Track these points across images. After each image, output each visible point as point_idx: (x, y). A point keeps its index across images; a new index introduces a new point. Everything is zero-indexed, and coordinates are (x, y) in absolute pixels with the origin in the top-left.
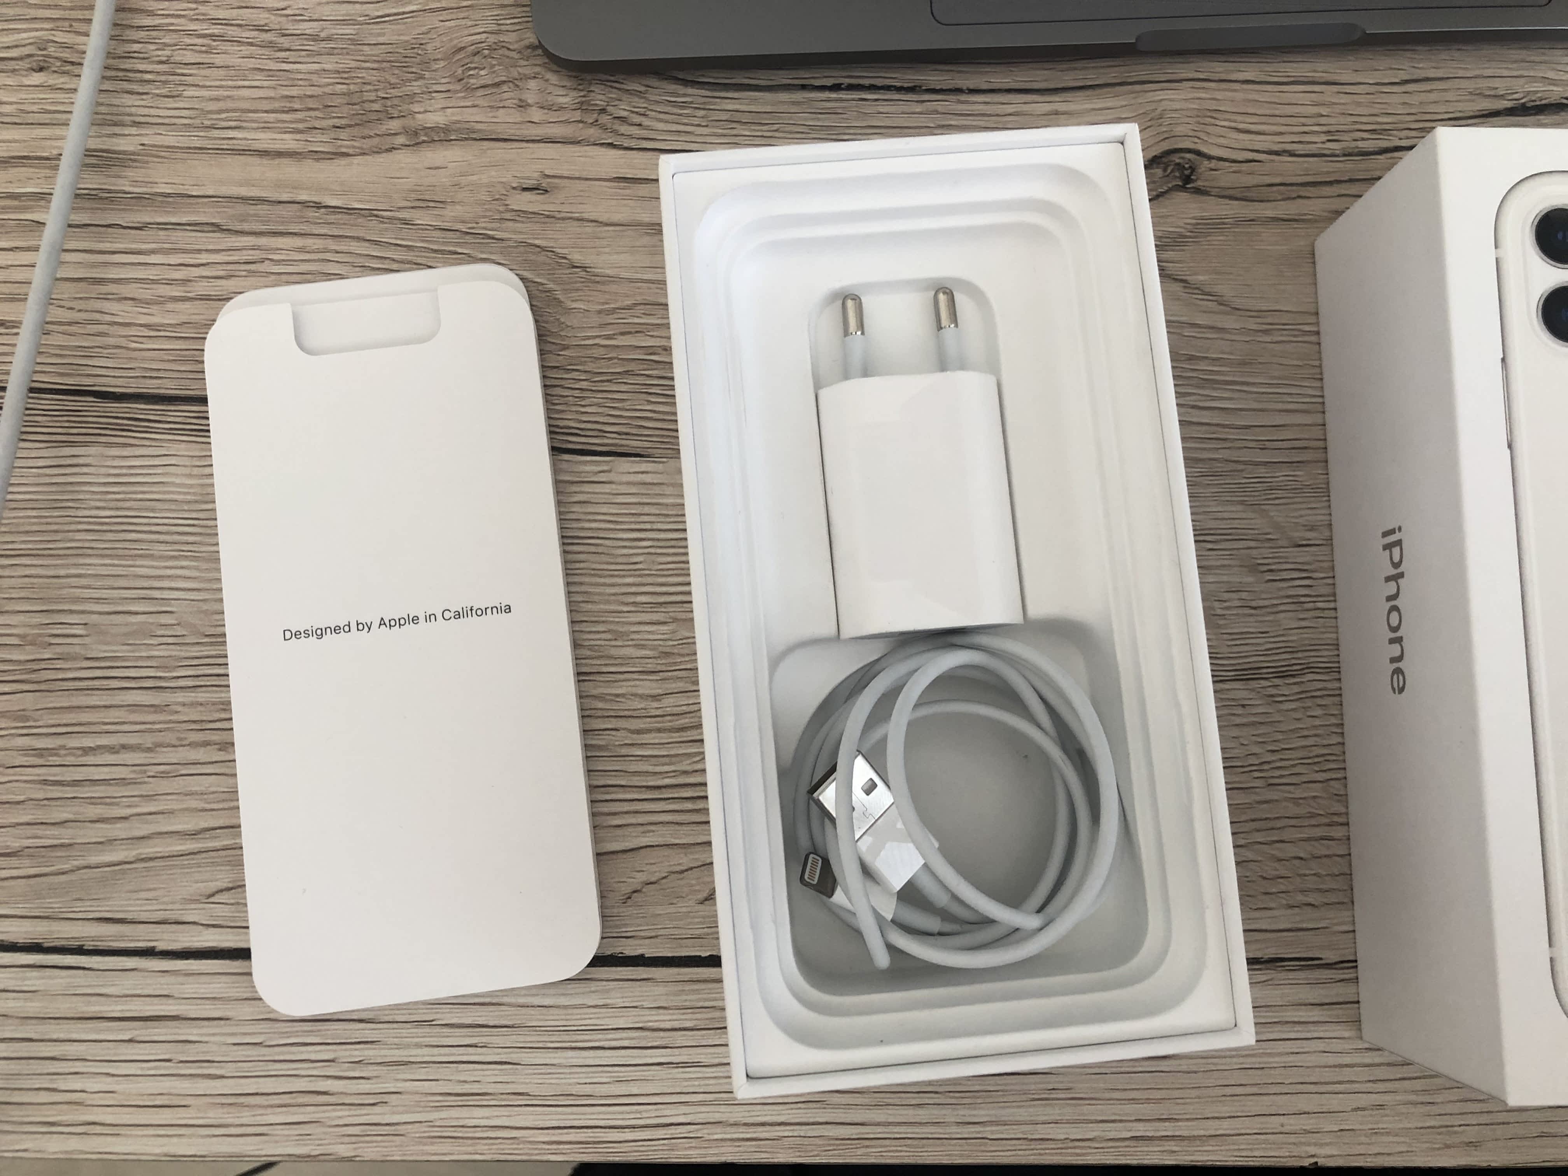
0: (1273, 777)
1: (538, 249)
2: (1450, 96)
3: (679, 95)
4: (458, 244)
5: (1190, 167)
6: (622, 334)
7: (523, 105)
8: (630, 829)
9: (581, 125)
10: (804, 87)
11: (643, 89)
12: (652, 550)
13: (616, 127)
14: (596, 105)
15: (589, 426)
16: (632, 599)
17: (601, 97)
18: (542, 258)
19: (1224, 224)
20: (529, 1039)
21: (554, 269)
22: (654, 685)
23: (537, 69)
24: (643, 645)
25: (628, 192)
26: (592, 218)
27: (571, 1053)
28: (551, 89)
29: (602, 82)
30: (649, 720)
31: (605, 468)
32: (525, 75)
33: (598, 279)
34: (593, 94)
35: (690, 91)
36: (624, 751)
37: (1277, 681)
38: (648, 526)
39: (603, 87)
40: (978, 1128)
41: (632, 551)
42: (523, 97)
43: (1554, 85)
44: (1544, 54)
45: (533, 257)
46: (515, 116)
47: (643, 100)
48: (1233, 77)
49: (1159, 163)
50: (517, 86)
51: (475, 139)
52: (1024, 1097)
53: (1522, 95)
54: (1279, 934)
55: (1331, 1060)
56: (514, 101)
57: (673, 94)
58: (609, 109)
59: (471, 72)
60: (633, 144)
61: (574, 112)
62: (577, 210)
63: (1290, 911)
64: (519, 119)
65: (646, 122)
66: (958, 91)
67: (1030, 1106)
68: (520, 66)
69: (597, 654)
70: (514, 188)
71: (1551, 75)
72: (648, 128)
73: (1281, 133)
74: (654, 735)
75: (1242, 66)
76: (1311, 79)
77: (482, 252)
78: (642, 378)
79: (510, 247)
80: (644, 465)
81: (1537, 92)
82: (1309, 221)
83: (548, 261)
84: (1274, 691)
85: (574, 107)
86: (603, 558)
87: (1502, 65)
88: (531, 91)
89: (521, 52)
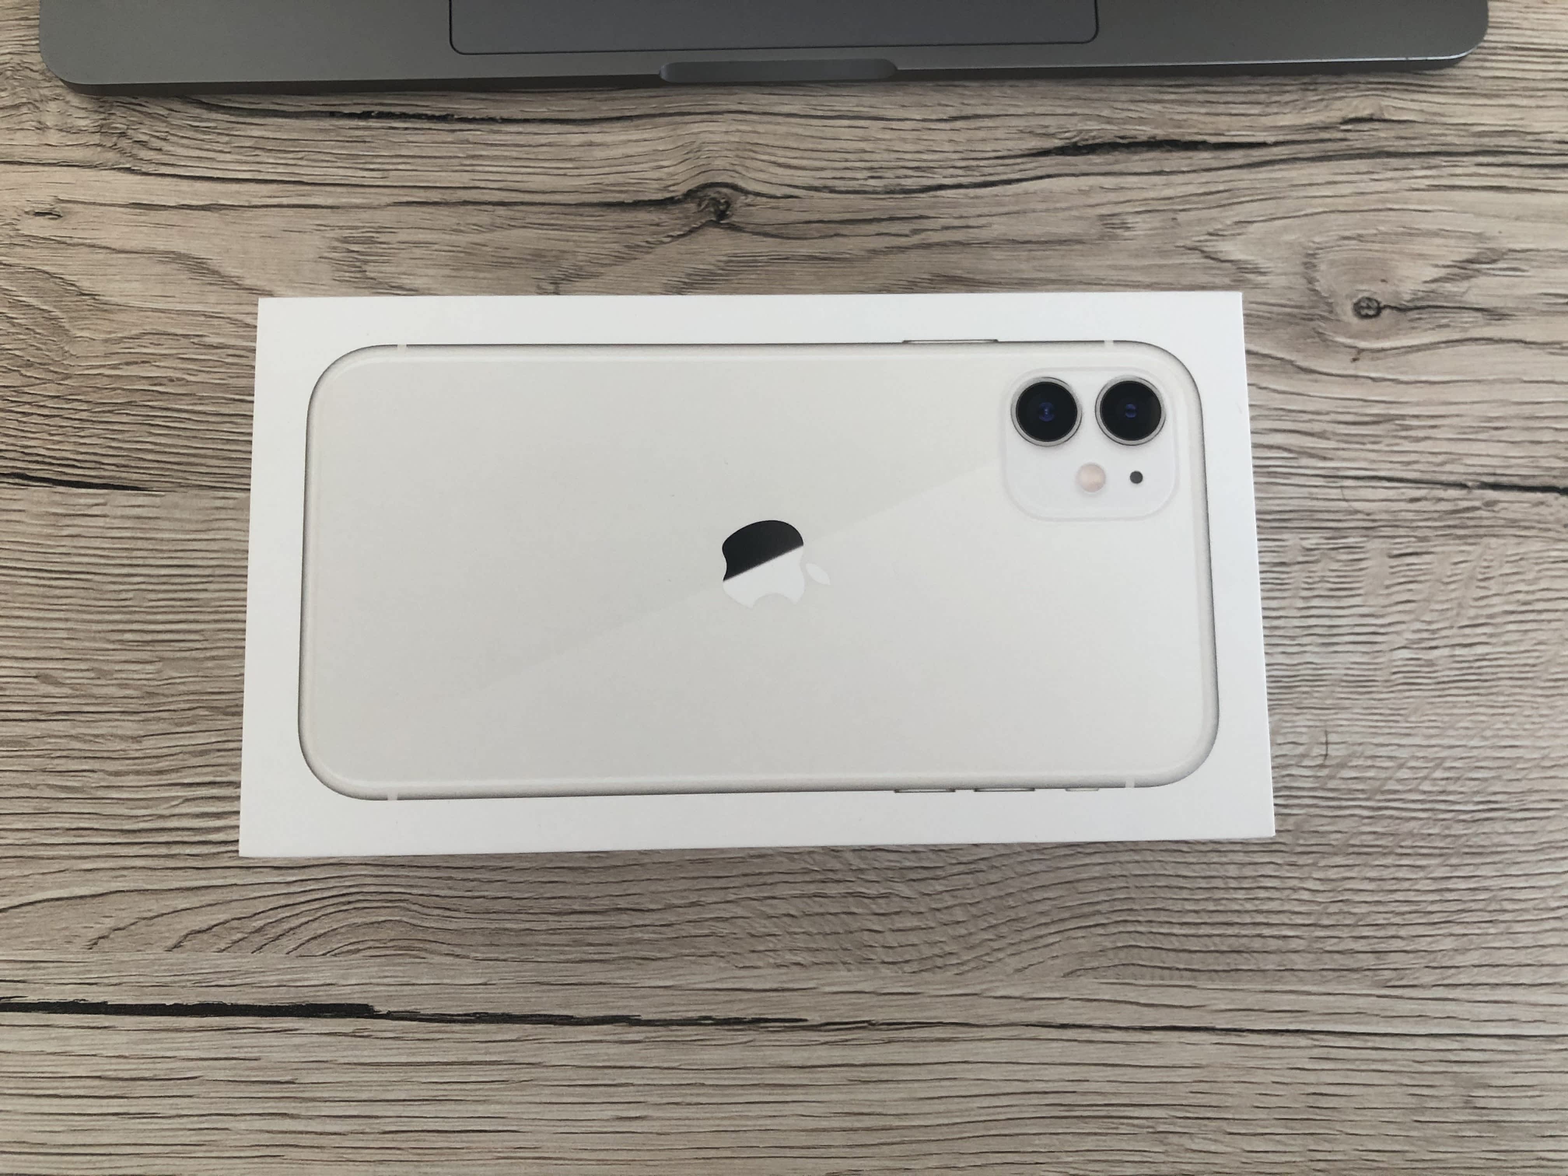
1: (47, 276)
2: (999, 134)
3: (202, 120)
5: (726, 202)
6: (127, 364)
7: (42, 128)
8: (101, 874)
9: (99, 149)
10: (332, 115)
11: (165, 112)
12: (143, 587)
13: (134, 151)
14: (116, 128)
15: (87, 457)
16: (118, 637)
17: (123, 120)
18: (49, 285)
19: (756, 261)
21: (63, 296)
22: (135, 725)
23: (58, 91)
24: (127, 685)
25: (143, 218)
26: (104, 244)
27: (27, 1101)
28: (71, 111)
29: (124, 105)
30: (128, 762)
31: (101, 501)
32: (46, 96)
33: (106, 307)
34: (114, 117)
35: (214, 115)
36: (100, 793)
38: (140, 562)
39: (123, 109)
41: (122, 587)
42: (43, 119)
43: (1109, 123)
44: (1101, 91)
45: (40, 284)
46: (32, 139)
47: (165, 125)
48: (776, 109)
49: (693, 198)
50: (38, 108)
52: (489, 1156)
53: (1075, 133)
54: (764, 994)
55: (811, 1124)
56: (34, 124)
57: (196, 118)
58: (130, 132)
60: (151, 169)
61: (93, 135)
62: (90, 236)
63: (777, 971)
64: (35, 143)
65: (166, 147)
66: (491, 120)
67: (496, 1165)
68: (41, 88)
69: (78, 693)
70: (27, 213)
71: (1106, 113)
72: (168, 153)
73: (822, 169)
74: (131, 777)
75: (785, 99)
76: (855, 114)
78: (145, 409)
79: (18, 273)
80: (141, 498)
81: (1091, 131)
82: (845, 259)
83: (56, 288)
85: (93, 130)
86: (93, 594)
87: (1058, 102)
88: (51, 114)
89: (42, 73)
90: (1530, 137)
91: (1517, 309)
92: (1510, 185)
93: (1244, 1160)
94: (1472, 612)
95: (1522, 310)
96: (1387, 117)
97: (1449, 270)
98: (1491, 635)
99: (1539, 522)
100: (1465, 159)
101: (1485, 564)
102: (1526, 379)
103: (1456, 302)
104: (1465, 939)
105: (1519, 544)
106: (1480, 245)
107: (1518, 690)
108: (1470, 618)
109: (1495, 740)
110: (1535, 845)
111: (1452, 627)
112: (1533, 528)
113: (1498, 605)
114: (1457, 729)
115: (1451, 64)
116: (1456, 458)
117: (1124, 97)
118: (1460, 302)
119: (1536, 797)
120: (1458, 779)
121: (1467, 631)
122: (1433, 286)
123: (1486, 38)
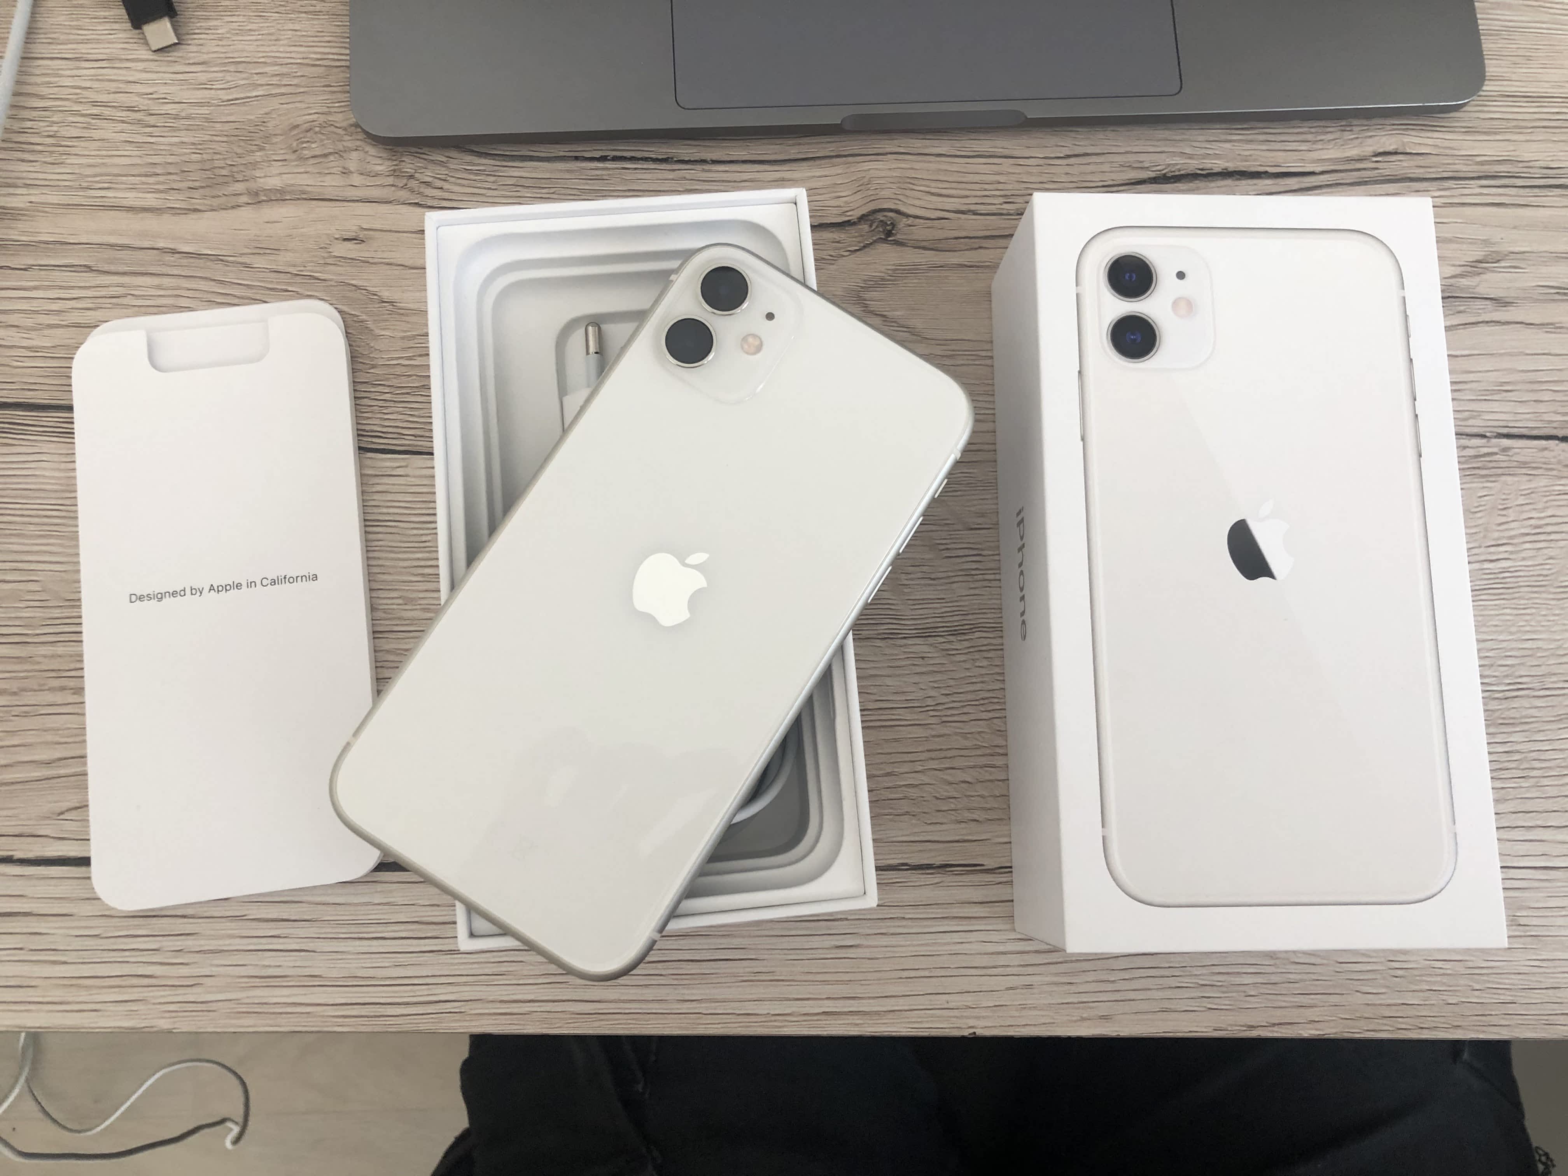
0: (946, 716)
1: (354, 288)
2: (1106, 168)
3: (474, 165)
4: (289, 284)
5: (891, 223)
7: (346, 172)
9: (393, 188)
10: (577, 158)
11: (444, 159)
13: (422, 190)
14: (407, 172)
15: (390, 430)
16: (420, 571)
17: (411, 166)
18: (357, 295)
19: (918, 269)
20: (323, 930)
21: (367, 304)
23: (358, 143)
24: (429, 609)
26: (399, 263)
27: (358, 943)
28: (369, 159)
29: (411, 154)
31: (403, 464)
32: (348, 147)
33: (402, 311)
34: (404, 164)
35: (483, 161)
37: (952, 638)
39: (412, 158)
40: (694, 1004)
41: (422, 532)
42: (346, 166)
43: (1190, 158)
44: (1183, 134)
45: (350, 294)
46: (339, 181)
47: (444, 169)
48: (929, 151)
49: (867, 220)
50: (342, 157)
51: (306, 199)
52: (737, 979)
53: (1164, 167)
54: (948, 845)
55: (990, 948)
56: (340, 169)
57: (469, 164)
58: (417, 175)
59: (304, 145)
60: (435, 203)
61: (388, 178)
62: (388, 256)
63: (958, 826)
64: (341, 184)
65: (446, 186)
66: (703, 161)
67: (738, 986)
68: (344, 141)
69: (390, 616)
70: (337, 239)
71: (1188, 150)
72: (448, 191)
73: (967, 197)
75: (936, 143)
76: (991, 154)
77: (308, 290)
79: (331, 286)
81: (1177, 164)
82: (988, 266)
83: (362, 297)
84: (948, 646)
85: (387, 174)
86: (398, 537)
87: (1149, 143)
88: (353, 161)
89: (345, 129)
90: (1521, 165)
91: (1517, 298)
92: (1507, 202)
93: (1338, 970)
94: (1496, 535)
95: (1522, 299)
96: (1408, 151)
97: (1463, 269)
98: (1512, 553)
99: (1545, 463)
100: (1472, 182)
101: (1504, 497)
102: (1528, 352)
103: (1470, 293)
104: (1503, 791)
105: (1530, 481)
106: (1486, 249)
107: (1536, 595)
108: (1494, 540)
109: (1519, 635)
110: (1555, 716)
111: (1480, 547)
112: (1541, 468)
113: (1517, 529)
114: (1488, 627)
115: (1457, 108)
116: (1478, 414)
117: (1201, 138)
118: (1473, 293)
119: (1554, 679)
120: (1492, 665)
121: (1492, 549)
122: (1452, 281)
123: (1484, 88)
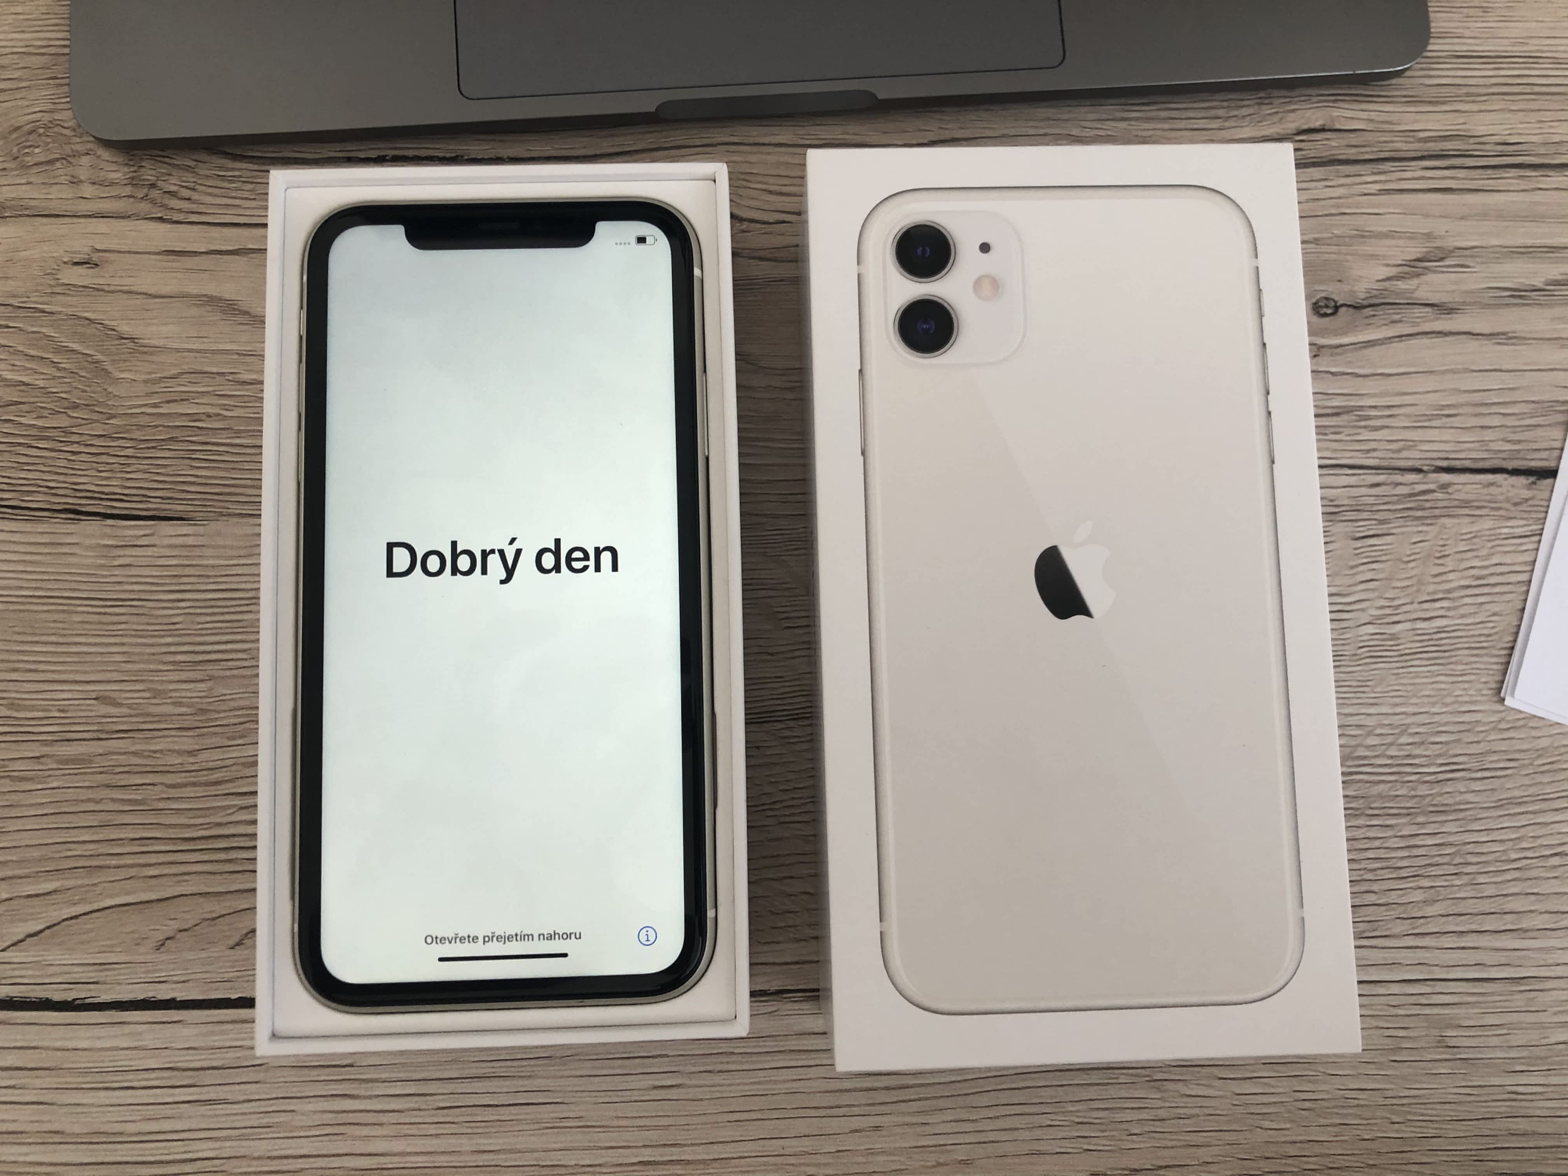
0: (785, 815)
1: (87, 322)
3: (228, 170)
4: (9, 318)
6: (168, 402)
8: (165, 879)
9: (132, 200)
10: (349, 159)
11: (192, 164)
12: (191, 611)
13: (166, 201)
14: (147, 180)
15: (133, 491)
16: (171, 658)
17: (153, 172)
18: (90, 331)
19: (751, 284)
20: (63, 1080)
21: (103, 341)
22: (190, 741)
23: (89, 146)
24: (181, 702)
25: (175, 265)
26: (140, 290)
27: (102, 1094)
28: (103, 165)
29: (152, 157)
30: (184, 774)
31: (148, 532)
32: (77, 151)
33: (146, 349)
34: (143, 170)
35: (238, 165)
36: (161, 805)
37: (791, 723)
38: (188, 587)
39: (153, 162)
40: (491, 1156)
41: (171, 612)
42: (75, 174)
44: (1070, 112)
45: (82, 330)
46: (67, 192)
47: (192, 175)
48: (767, 140)
50: (70, 163)
51: (28, 216)
52: (536, 1126)
54: (786, 967)
57: (221, 168)
58: (160, 183)
59: (26, 151)
60: (180, 217)
61: (125, 187)
62: (127, 282)
63: (797, 944)
64: (70, 196)
65: (195, 196)
66: (499, 160)
67: (542, 1134)
68: (73, 144)
69: (136, 712)
70: (65, 263)
72: (197, 202)
74: (189, 789)
75: (775, 130)
76: (842, 142)
77: (32, 326)
78: (186, 444)
79: (60, 319)
80: (186, 528)
83: (97, 333)
84: (788, 733)
85: (125, 182)
86: (145, 619)
87: (1031, 124)
88: (84, 167)
89: (74, 130)
90: (1472, 140)
91: (1464, 303)
92: (1454, 187)
93: (1235, 1103)
94: (1431, 588)
95: (1469, 304)
96: (1338, 126)
97: (1400, 269)
98: (1449, 609)
99: (1490, 502)
100: (1413, 163)
101: (1441, 543)
102: (1474, 368)
103: (1407, 299)
104: (1433, 891)
105: (1473, 522)
106: (1428, 245)
107: (1476, 659)
108: (1429, 594)
109: (1456, 706)
110: (1494, 802)
111: (1412, 603)
112: (1485, 507)
113: (1455, 580)
114: (1419, 697)
115: (1398, 74)
116: (1413, 444)
117: (1091, 116)
118: (1411, 298)
119: (1495, 757)
120: (1423, 743)
121: (1426, 606)
122: (1387, 284)
123: (1430, 48)
